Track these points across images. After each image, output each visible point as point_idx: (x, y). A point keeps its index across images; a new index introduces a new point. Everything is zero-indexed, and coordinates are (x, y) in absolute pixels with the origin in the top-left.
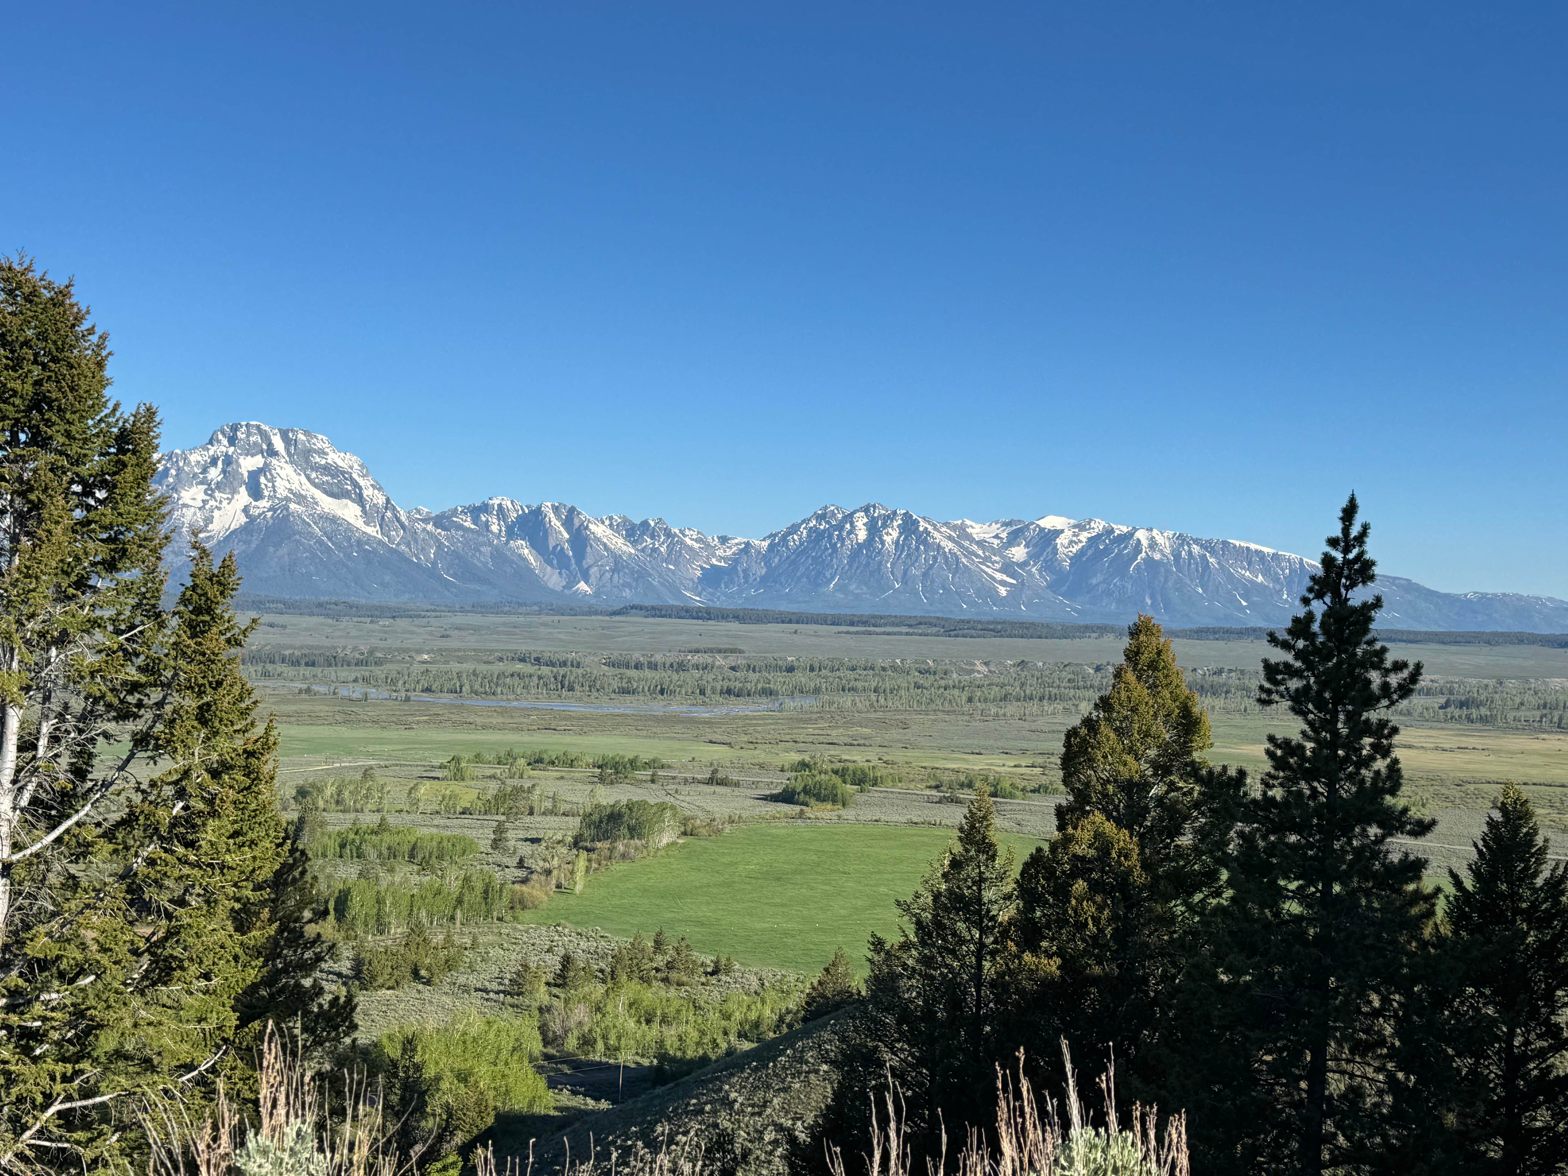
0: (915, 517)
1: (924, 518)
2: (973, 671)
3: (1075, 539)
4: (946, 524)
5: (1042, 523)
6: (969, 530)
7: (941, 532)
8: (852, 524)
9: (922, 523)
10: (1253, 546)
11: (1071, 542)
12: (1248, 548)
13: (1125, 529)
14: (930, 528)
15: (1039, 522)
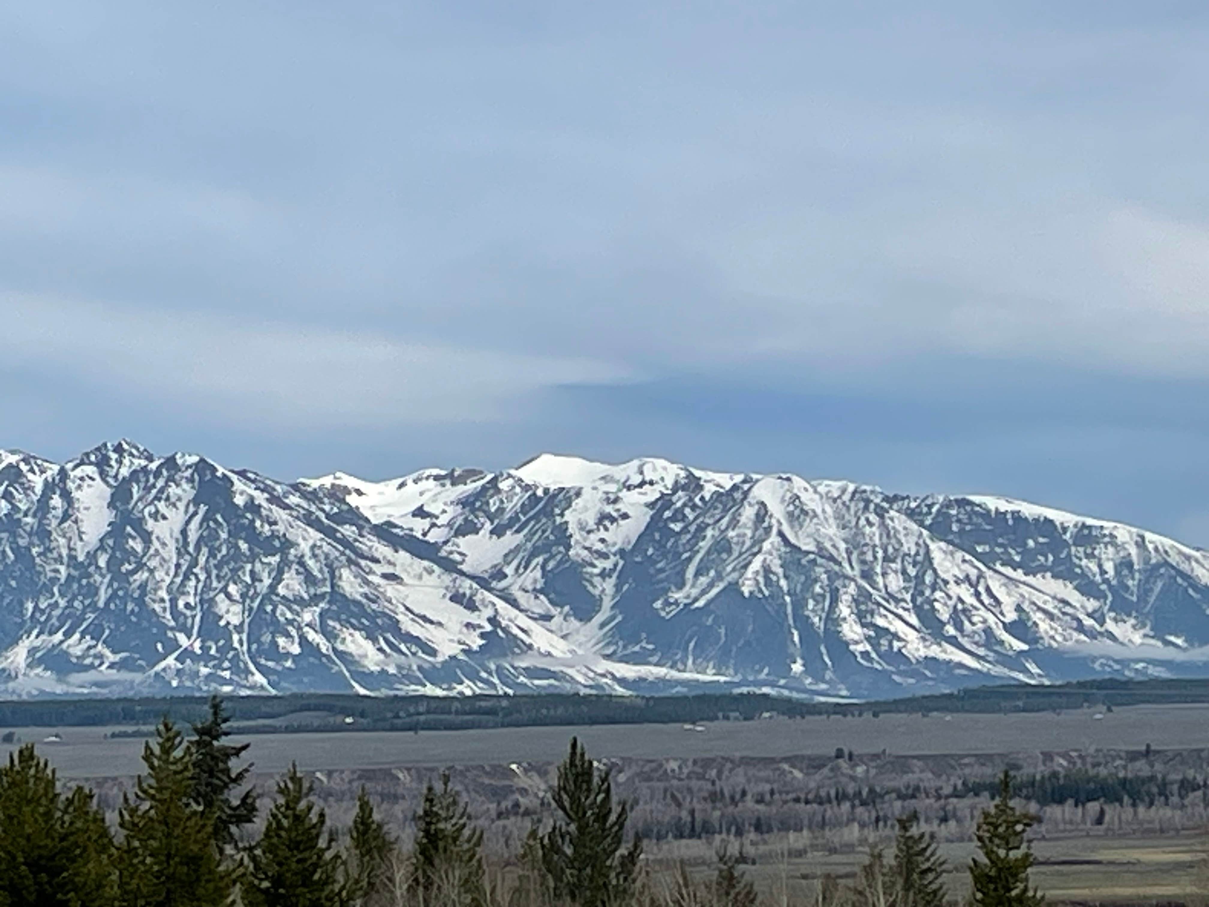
0: (221, 471)
1: (242, 474)
2: (510, 790)
3: (609, 509)
4: (296, 488)
5: (527, 474)
6: (353, 500)
7: (287, 507)
8: (66, 495)
9: (239, 485)
10: (1029, 510)
11: (603, 519)
12: (1016, 515)
13: (726, 481)
14: (261, 498)
15: (521, 473)
